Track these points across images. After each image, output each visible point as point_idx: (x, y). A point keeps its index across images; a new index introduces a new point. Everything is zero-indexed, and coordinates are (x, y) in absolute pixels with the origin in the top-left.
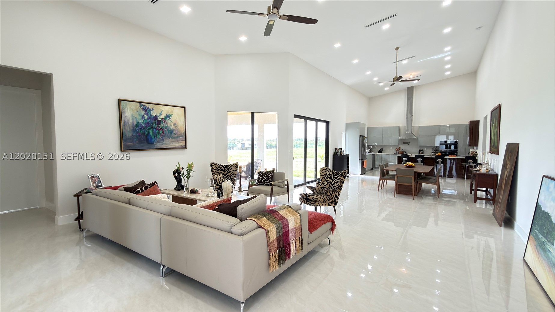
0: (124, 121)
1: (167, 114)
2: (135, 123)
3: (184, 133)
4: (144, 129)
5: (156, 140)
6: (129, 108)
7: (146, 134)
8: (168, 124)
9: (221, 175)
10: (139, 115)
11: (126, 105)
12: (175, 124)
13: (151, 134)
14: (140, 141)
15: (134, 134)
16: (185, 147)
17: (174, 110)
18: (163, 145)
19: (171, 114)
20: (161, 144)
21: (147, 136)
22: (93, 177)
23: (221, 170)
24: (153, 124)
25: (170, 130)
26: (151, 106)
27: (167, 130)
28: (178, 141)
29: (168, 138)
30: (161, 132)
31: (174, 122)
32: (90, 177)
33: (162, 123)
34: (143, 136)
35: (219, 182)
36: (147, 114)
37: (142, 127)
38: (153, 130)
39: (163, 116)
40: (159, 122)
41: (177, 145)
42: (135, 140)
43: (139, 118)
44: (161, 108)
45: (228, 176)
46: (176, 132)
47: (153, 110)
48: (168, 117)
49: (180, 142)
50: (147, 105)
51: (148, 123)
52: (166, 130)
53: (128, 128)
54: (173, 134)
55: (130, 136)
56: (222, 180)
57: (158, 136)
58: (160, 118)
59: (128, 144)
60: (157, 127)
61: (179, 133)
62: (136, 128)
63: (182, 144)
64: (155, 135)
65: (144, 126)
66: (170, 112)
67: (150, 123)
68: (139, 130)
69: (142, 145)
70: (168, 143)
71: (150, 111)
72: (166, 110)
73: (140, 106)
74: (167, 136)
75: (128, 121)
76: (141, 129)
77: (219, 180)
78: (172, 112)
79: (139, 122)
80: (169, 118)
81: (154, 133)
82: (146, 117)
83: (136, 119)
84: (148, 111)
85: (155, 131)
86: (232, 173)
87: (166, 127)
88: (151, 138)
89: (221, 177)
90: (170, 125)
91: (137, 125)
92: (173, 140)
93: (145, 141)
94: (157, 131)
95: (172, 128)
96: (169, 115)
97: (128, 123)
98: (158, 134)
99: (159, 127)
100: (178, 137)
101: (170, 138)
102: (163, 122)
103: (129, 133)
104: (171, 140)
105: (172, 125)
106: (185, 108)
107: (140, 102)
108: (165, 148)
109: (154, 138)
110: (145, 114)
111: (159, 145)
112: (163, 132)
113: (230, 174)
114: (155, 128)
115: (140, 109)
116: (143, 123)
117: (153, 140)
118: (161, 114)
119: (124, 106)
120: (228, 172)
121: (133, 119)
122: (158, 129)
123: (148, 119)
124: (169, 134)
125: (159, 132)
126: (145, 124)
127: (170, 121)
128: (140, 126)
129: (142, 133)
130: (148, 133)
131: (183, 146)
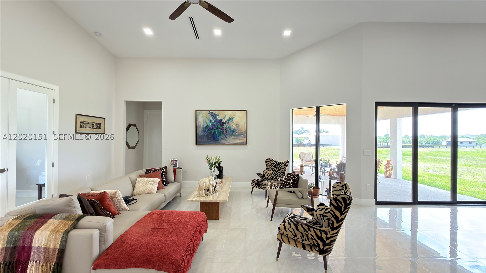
0: (198, 124)
1: (230, 118)
2: (205, 126)
3: (245, 132)
4: (211, 129)
5: (220, 138)
6: (201, 116)
7: (213, 133)
8: (231, 125)
9: (272, 171)
10: (208, 120)
11: (200, 114)
12: (237, 125)
13: (217, 133)
14: (208, 138)
15: (204, 133)
16: (246, 144)
17: (236, 113)
18: (225, 142)
19: (233, 117)
20: (224, 140)
21: (213, 135)
22: (173, 160)
23: (274, 167)
24: (218, 126)
25: (232, 129)
26: (217, 113)
27: (230, 130)
28: (239, 138)
29: (230, 136)
30: (224, 132)
31: (235, 123)
32: (171, 160)
33: (226, 125)
34: (210, 135)
35: (266, 177)
36: (214, 119)
37: (210, 128)
38: (218, 130)
39: (226, 119)
40: (223, 124)
41: (238, 141)
42: (205, 137)
43: (208, 122)
44: (225, 113)
45: (278, 173)
46: (237, 131)
47: (218, 115)
48: (231, 119)
49: (241, 139)
50: (214, 112)
51: (214, 125)
52: (228, 129)
53: (201, 129)
54: (234, 133)
55: (201, 135)
56: (270, 176)
57: (222, 135)
58: (223, 121)
59: (200, 140)
60: (222, 128)
61: (240, 132)
62: (206, 129)
63: (243, 140)
64: (220, 133)
65: (211, 127)
66: (232, 115)
67: (216, 125)
68: (207, 130)
69: (210, 141)
70: (230, 140)
71: (216, 116)
72: (228, 115)
73: (209, 113)
74: (230, 134)
75: (201, 124)
76: (209, 130)
77: (267, 176)
78: (234, 115)
79: (208, 125)
80: (231, 121)
81: (219, 132)
82: (213, 121)
83: (206, 123)
84: (214, 116)
85: (220, 131)
86: (281, 171)
87: (229, 128)
88: (217, 136)
89: (271, 173)
90: (232, 126)
91: (206, 127)
92: (235, 137)
93: (212, 138)
94: (221, 131)
95: (234, 128)
96: (232, 117)
97: (200, 126)
98: (222, 133)
99: (223, 127)
100: (239, 135)
101: (231, 136)
102: (226, 123)
103: (201, 133)
104: (232, 137)
105: (234, 125)
106: (246, 111)
107: (209, 111)
108: (227, 143)
109: (219, 136)
110: (212, 119)
111: (223, 141)
112: (226, 131)
113: (280, 172)
114: (220, 129)
115: (209, 116)
116: (211, 125)
117: (218, 138)
118: (224, 118)
119: (198, 115)
120: (279, 169)
121: (204, 123)
122: (222, 130)
123: (214, 122)
124: (232, 133)
125: (223, 132)
126: (212, 126)
127: (232, 123)
128: (209, 128)
129: (210, 132)
130: (215, 132)
131: (244, 142)
